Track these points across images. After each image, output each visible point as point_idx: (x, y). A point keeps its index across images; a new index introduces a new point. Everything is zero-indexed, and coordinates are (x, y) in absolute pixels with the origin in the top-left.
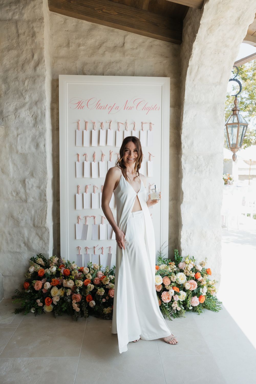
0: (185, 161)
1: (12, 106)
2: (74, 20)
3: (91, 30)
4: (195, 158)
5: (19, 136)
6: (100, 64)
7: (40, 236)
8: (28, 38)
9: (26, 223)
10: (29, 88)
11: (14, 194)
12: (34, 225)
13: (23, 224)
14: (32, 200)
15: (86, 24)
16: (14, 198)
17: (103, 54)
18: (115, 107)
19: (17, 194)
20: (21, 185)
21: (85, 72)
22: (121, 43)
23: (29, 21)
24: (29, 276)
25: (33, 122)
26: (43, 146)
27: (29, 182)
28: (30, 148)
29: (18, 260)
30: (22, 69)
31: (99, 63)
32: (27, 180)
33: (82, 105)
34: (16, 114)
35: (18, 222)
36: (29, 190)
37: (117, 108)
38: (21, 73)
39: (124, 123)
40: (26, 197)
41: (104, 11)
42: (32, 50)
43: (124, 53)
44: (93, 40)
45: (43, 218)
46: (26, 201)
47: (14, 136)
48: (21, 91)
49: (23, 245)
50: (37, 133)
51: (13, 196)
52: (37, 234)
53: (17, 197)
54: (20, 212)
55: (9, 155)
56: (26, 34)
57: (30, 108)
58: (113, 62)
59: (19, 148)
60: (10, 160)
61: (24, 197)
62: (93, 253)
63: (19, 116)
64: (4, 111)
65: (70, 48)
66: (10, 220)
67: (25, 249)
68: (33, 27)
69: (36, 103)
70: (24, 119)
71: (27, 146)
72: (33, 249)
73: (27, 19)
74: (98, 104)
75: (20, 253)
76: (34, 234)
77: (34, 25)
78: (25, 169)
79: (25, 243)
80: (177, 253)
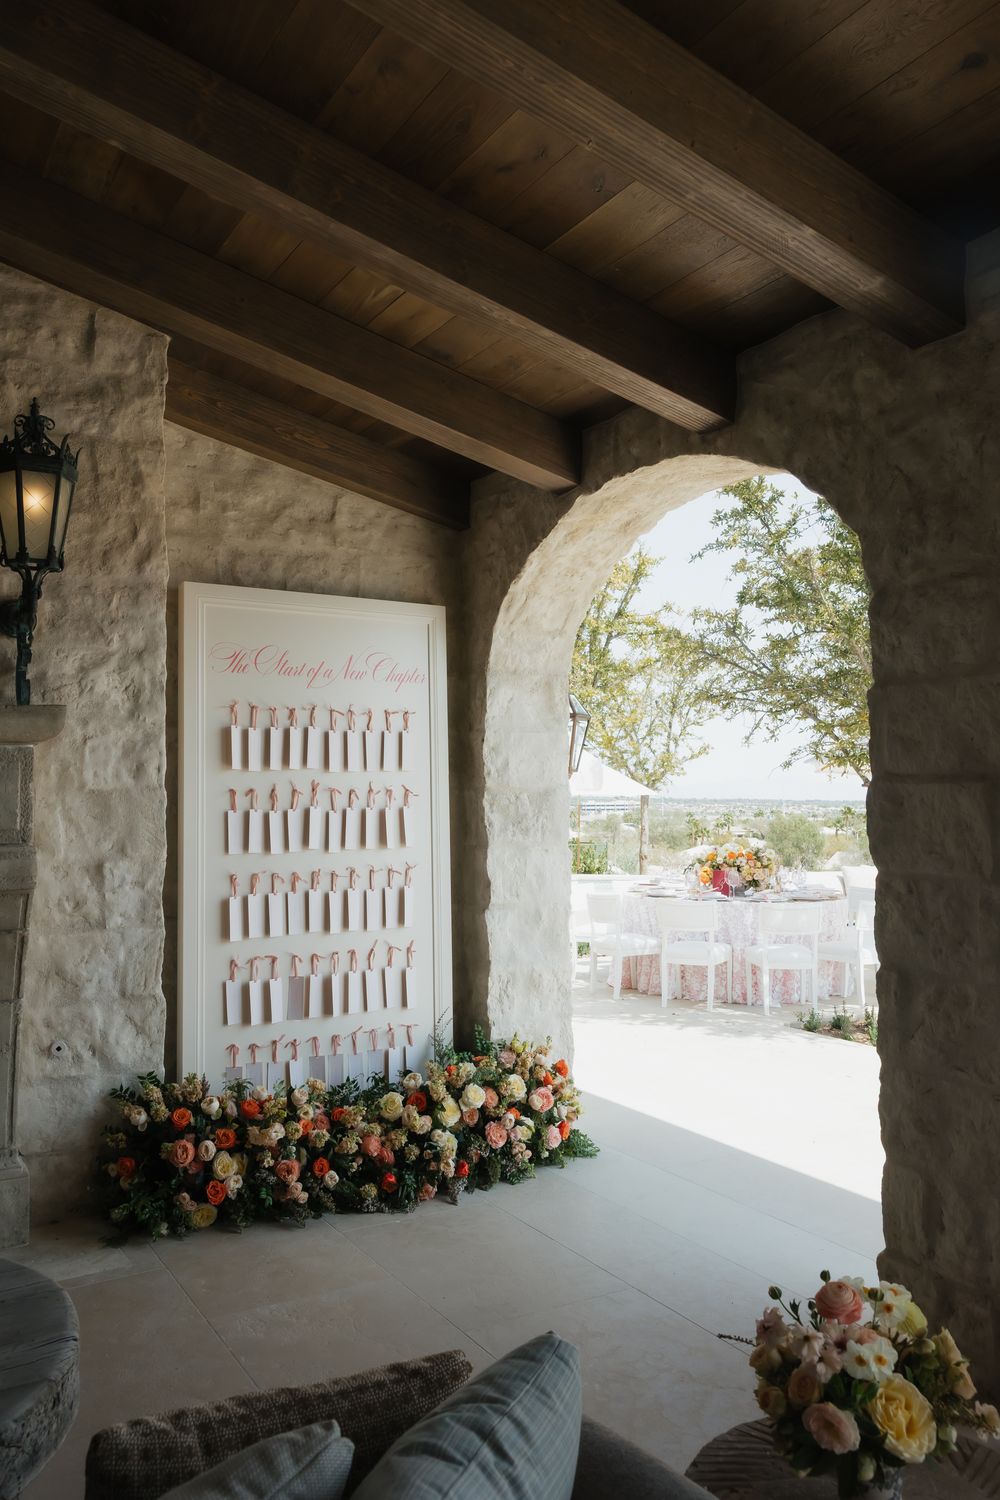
0: (491, 805)
1: (71, 660)
2: (211, 444)
3: (253, 473)
4: (513, 799)
5: (89, 743)
6: (277, 558)
7: (139, 1024)
8: (122, 486)
9: (100, 989)
10: (120, 615)
11: (68, 907)
12: (123, 994)
13: (90, 991)
14: (120, 920)
15: (241, 458)
16: (68, 918)
17: (285, 535)
18: (322, 671)
19: (77, 905)
20: (88, 881)
21: (240, 575)
22: (325, 512)
23: (125, 445)
24: (121, 1140)
25: (128, 705)
26: (156, 771)
27: (115, 871)
28: (117, 776)
29: (73, 1101)
30: (104, 564)
31: (275, 555)
32: (108, 865)
33: (243, 663)
34: (84, 683)
35: (77, 986)
36: (114, 893)
37: (328, 673)
38: (100, 574)
39: (345, 711)
40: (102, 912)
41: (297, 436)
42: (132, 518)
43: (334, 538)
44: (259, 499)
45: (151, 971)
46: (102, 925)
47: (74, 742)
48: (99, 622)
49: (87, 1055)
50: (139, 736)
51: (62, 910)
52: (130, 1018)
53: (76, 914)
54: (84, 957)
55: (57, 795)
56: (116, 477)
57: (122, 669)
58: (307, 557)
59: (89, 775)
60: (59, 808)
61: (95, 912)
62: (270, 1060)
63: (92, 688)
64: (50, 673)
65: (202, 512)
66: (51, 983)
67: (95, 1066)
68: (136, 462)
69: (139, 655)
70: (106, 696)
71: (110, 770)
72: (119, 1064)
73: (120, 440)
74: (283, 662)
75: (79, 1079)
76: (118, 1019)
77: (140, 456)
78: (102, 835)
79: (93, 1050)
80: (480, 1035)
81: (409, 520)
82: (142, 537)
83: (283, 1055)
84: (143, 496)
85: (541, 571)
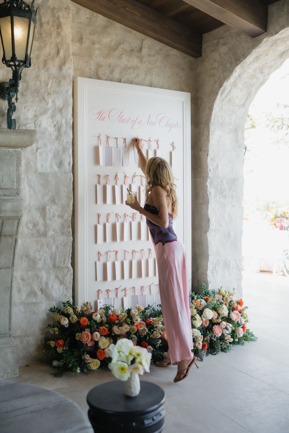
0: (210, 185)
1: (30, 111)
2: (88, 12)
3: (106, 27)
4: (220, 182)
5: (39, 151)
6: (117, 68)
7: (61, 279)
8: (52, 29)
9: (45, 263)
10: (52, 91)
11: (31, 226)
12: (54, 266)
13: (40, 264)
14: (53, 233)
15: (101, 20)
16: (30, 231)
17: (120, 57)
18: (138, 121)
19: (35, 225)
20: (39, 215)
21: (100, 75)
22: (137, 47)
23: (53, 9)
24: (56, 331)
25: (55, 133)
26: (68, 165)
27: (51, 211)
28: (51, 166)
29: (34, 313)
30: (45, 66)
31: (116, 67)
32: (48, 207)
33: (104, 116)
34: (36, 122)
35: (35, 262)
36: (50, 220)
37: (140, 122)
38: (43, 71)
39: (147, 140)
40: (45, 228)
41: (127, 9)
42: (57, 45)
43: (141, 59)
44: (109, 39)
45: (66, 256)
46: (45, 234)
47: (32, 150)
48: (43, 93)
49: (39, 293)
50: (60, 148)
51: (28, 228)
52: (57, 277)
53: (34, 229)
54: (37, 249)
55: (25, 174)
56: (50, 24)
57: (53, 116)
58: (130, 68)
59: (39, 166)
60: (26, 181)
61: (42, 229)
62: (115, 296)
63: (40, 125)
64: (22, 117)
65: (84, 44)
66: (23, 261)
67: (43, 298)
68: (58, 18)
69: (61, 110)
70: (46, 129)
71: (48, 164)
72: (53, 297)
73: (52, 6)
74: (121, 116)
75: (36, 304)
76: (52, 277)
77: (60, 14)
78: (45, 194)
79: (42, 290)
81: (174, 52)
82: (62, 53)
83: (121, 294)
84: (62, 34)
85: (240, 76)
